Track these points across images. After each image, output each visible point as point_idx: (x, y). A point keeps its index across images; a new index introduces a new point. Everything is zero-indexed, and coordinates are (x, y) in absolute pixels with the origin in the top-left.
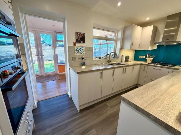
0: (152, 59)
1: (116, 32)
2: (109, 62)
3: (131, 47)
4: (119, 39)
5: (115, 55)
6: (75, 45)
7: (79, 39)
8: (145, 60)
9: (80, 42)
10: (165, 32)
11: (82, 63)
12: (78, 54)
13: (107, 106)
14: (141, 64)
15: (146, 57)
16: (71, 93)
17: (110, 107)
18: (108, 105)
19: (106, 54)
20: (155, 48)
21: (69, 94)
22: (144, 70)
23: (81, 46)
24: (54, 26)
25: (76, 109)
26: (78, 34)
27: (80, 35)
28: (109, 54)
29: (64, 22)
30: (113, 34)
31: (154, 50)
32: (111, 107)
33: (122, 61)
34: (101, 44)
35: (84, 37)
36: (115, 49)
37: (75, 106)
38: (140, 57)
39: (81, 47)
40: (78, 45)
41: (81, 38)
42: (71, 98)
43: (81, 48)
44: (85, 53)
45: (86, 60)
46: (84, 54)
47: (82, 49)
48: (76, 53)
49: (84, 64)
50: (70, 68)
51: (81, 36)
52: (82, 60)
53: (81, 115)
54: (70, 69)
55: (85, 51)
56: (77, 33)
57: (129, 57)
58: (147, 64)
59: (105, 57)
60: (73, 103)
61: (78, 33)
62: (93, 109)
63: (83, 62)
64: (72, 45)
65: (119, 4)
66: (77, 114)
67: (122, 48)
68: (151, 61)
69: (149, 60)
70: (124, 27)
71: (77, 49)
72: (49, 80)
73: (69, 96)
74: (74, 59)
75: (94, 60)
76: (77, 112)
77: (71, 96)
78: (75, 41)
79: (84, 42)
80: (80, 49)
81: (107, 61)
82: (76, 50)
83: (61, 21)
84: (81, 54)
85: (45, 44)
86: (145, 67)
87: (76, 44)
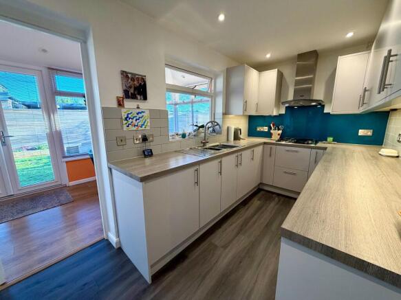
0: (280, 132)
1: (212, 77)
2: (204, 144)
3: (245, 110)
4: (220, 92)
5: (214, 126)
6: (120, 104)
7: (132, 91)
8: (269, 135)
9: (134, 97)
10: (297, 83)
11: (144, 152)
12: (131, 128)
13: (216, 247)
14: (265, 143)
15: (270, 128)
16: (118, 236)
17: (222, 247)
18: (216, 243)
19: (196, 126)
20: (283, 111)
21: (113, 239)
22: (270, 155)
23: (138, 108)
24: (44, 51)
25: (141, 276)
26: (127, 77)
27: (133, 79)
28: (202, 126)
29: (84, 42)
30: (207, 81)
31: (280, 115)
32: (225, 247)
33: (228, 140)
34: (176, 104)
35: (145, 85)
36: (213, 114)
37: (135, 269)
38: (258, 129)
39: (140, 111)
40: (130, 105)
41: (137, 89)
42: (120, 250)
43: (138, 114)
44: (149, 124)
45: (152, 141)
46: (147, 128)
47: (140, 115)
48: (125, 126)
49: (148, 154)
50: (112, 166)
51: (135, 83)
52: (143, 144)
53: (157, 291)
54: (110, 169)
55: (149, 120)
56: (125, 74)
57: (240, 130)
58: (274, 142)
59: (194, 134)
60: (128, 261)
61: (130, 75)
62: (186, 263)
63: (147, 148)
64: (114, 104)
65: (222, 18)
66: (145, 291)
67: (226, 113)
68: (279, 137)
69: (276, 134)
70: (227, 69)
71: (128, 117)
72: (39, 209)
73: (114, 245)
74: (121, 141)
75: (172, 142)
76: (144, 286)
77: (119, 242)
78: (121, 94)
79: (145, 98)
80: (136, 115)
81: (202, 142)
82: (126, 118)
83: (73, 38)
84: (140, 128)
85: (10, 101)
86: (271, 148)
87: (125, 102)
